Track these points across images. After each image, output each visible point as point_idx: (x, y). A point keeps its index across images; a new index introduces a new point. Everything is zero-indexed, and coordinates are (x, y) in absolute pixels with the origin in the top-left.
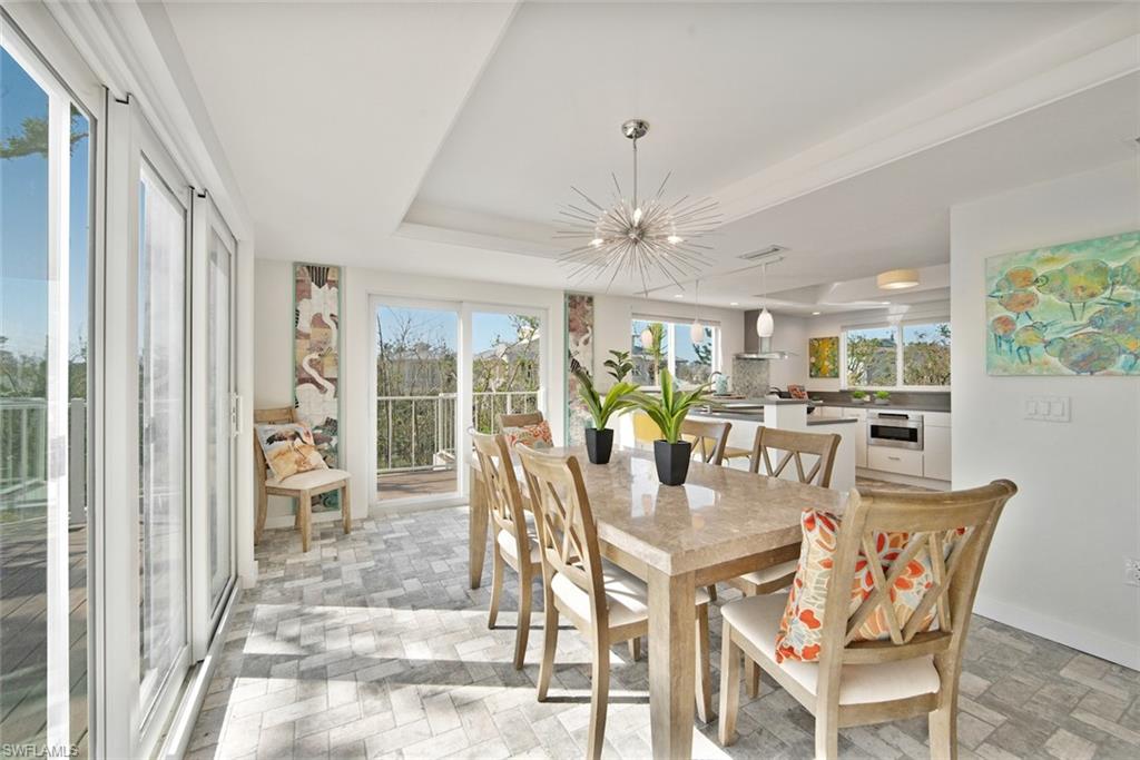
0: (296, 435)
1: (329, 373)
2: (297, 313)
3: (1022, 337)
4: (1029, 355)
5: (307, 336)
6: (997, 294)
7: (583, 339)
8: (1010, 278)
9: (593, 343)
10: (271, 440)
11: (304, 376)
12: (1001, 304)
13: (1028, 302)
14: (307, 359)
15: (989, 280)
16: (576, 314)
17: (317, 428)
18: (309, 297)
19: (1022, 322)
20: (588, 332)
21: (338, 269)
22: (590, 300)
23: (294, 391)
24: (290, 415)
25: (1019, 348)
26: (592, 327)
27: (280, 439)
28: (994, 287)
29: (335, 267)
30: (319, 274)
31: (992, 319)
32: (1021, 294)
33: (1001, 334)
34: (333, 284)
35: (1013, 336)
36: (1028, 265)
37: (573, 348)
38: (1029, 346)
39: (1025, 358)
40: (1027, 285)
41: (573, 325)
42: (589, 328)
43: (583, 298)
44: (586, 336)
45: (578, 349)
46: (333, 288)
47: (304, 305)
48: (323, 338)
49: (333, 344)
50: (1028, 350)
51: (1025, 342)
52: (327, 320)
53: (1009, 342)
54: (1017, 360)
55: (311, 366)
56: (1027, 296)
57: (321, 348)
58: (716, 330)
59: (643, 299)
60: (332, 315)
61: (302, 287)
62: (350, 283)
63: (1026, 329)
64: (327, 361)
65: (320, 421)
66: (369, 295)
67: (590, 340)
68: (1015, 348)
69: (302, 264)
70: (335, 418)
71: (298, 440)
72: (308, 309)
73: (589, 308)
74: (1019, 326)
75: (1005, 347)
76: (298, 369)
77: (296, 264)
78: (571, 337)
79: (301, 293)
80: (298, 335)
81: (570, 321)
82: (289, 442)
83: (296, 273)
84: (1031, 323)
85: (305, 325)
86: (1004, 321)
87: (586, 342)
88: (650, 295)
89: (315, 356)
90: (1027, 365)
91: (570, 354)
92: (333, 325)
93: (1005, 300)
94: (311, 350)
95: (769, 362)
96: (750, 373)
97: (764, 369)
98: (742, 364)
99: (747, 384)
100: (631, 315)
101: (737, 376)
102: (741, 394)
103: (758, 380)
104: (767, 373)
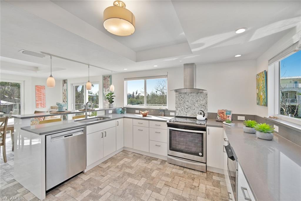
2: (63, 89)
5: (64, 93)
7: (107, 90)
21: (67, 80)
22: (109, 77)
34: (66, 83)
37: (105, 92)
41: (104, 86)
42: (109, 86)
44: (108, 88)
55: (64, 99)
60: (66, 89)
73: (109, 79)
78: (104, 89)
79: (63, 85)
81: (104, 84)
83: (63, 82)
89: (65, 97)
91: (104, 95)
92: (66, 91)
95: (206, 95)
96: (189, 101)
97: (201, 99)
98: (182, 96)
99: (186, 107)
100: (124, 79)
101: (179, 102)
102: (182, 112)
103: (196, 105)
104: (204, 101)
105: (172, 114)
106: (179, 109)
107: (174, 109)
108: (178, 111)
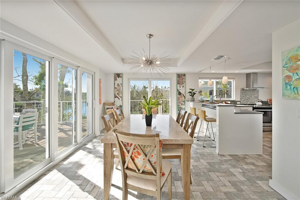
0: (112, 108)
1: (121, 95)
2: (115, 83)
3: (295, 83)
4: (297, 90)
5: (116, 88)
6: (286, 66)
7: (182, 86)
8: (290, 59)
9: (185, 87)
10: (107, 109)
11: (116, 96)
12: (287, 70)
13: (297, 69)
14: (116, 93)
15: (283, 60)
16: (180, 79)
17: (118, 107)
18: (117, 80)
19: (295, 77)
20: (184, 84)
21: (122, 74)
22: (184, 75)
23: (114, 99)
24: (113, 104)
25: (294, 88)
26: (185, 82)
27: (109, 109)
28: (285, 63)
29: (121, 73)
30: (118, 75)
31: (284, 76)
32: (295, 65)
33: (287, 82)
34: (121, 77)
35: (291, 83)
36: (297, 53)
37: (179, 88)
38: (297, 87)
39: (296, 92)
40: (297, 61)
41: (179, 82)
42: (184, 83)
43: (182, 75)
44: (183, 85)
45: (180, 88)
46: (121, 78)
47: (116, 82)
48: (119, 88)
49: (121, 90)
50: (297, 89)
51: (296, 85)
52: (120, 85)
53: (290, 85)
54: (293, 93)
55: (117, 94)
56: (297, 66)
57: (119, 90)
58: (233, 81)
59: (199, 73)
60: (121, 84)
61: (115, 78)
62: (124, 77)
63: (296, 80)
64: (120, 93)
65: (119, 105)
66: (129, 79)
67: (184, 86)
68: (292, 88)
69: (116, 74)
70: (121, 105)
71: (112, 109)
72: (117, 82)
73: (184, 77)
74: (294, 79)
75: (289, 87)
76: (115, 95)
77: (115, 74)
78: (178, 85)
79: (115, 79)
80: (115, 88)
81: (178, 81)
82: (110, 109)
83: (114, 76)
84: (298, 77)
85: (116, 86)
86: (288, 77)
87: (183, 87)
88: (201, 72)
89: (118, 92)
90: (297, 95)
91: (178, 90)
92: (121, 86)
93: (289, 68)
94: (117, 91)
95: (258, 91)
96: (249, 95)
97: (256, 93)
98: (245, 92)
99: (247, 98)
100: (198, 78)
101: (243, 95)
102: (244, 102)
103: (253, 97)
104: (257, 95)
105: (238, 103)
106: (242, 100)
107: (239, 100)
108: (242, 101)
